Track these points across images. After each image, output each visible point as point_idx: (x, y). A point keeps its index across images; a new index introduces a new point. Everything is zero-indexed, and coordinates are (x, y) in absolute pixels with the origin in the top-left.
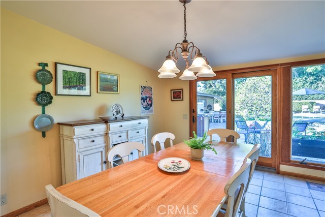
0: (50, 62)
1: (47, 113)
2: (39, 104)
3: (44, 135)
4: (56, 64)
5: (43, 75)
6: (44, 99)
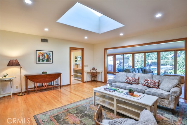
3: (76, 65)
4: (77, 56)
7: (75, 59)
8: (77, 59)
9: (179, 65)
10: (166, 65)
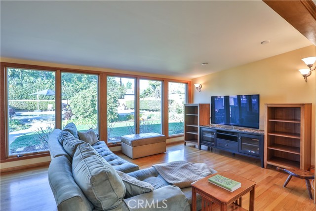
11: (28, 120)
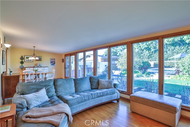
0: (23, 56)
1: (23, 65)
2: (21, 64)
3: (22, 69)
4: (25, 56)
5: (22, 58)
6: (22, 63)
7: (21, 61)
8: (23, 61)
9: (185, 69)
10: (172, 67)
11: (154, 72)
